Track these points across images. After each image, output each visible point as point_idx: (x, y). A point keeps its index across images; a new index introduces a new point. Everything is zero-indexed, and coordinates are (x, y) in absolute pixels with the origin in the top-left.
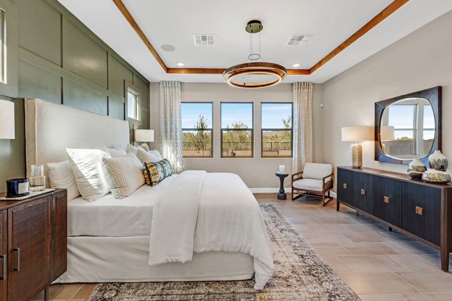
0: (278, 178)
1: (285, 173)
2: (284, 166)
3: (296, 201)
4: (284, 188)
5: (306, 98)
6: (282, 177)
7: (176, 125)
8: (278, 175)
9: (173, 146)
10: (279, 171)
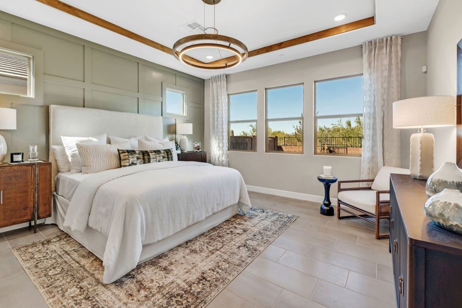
0: (322, 185)
1: (331, 178)
2: (330, 167)
3: (343, 221)
4: (330, 198)
5: (386, 62)
6: (327, 183)
7: (222, 118)
8: (321, 180)
9: (219, 139)
10: (323, 174)
